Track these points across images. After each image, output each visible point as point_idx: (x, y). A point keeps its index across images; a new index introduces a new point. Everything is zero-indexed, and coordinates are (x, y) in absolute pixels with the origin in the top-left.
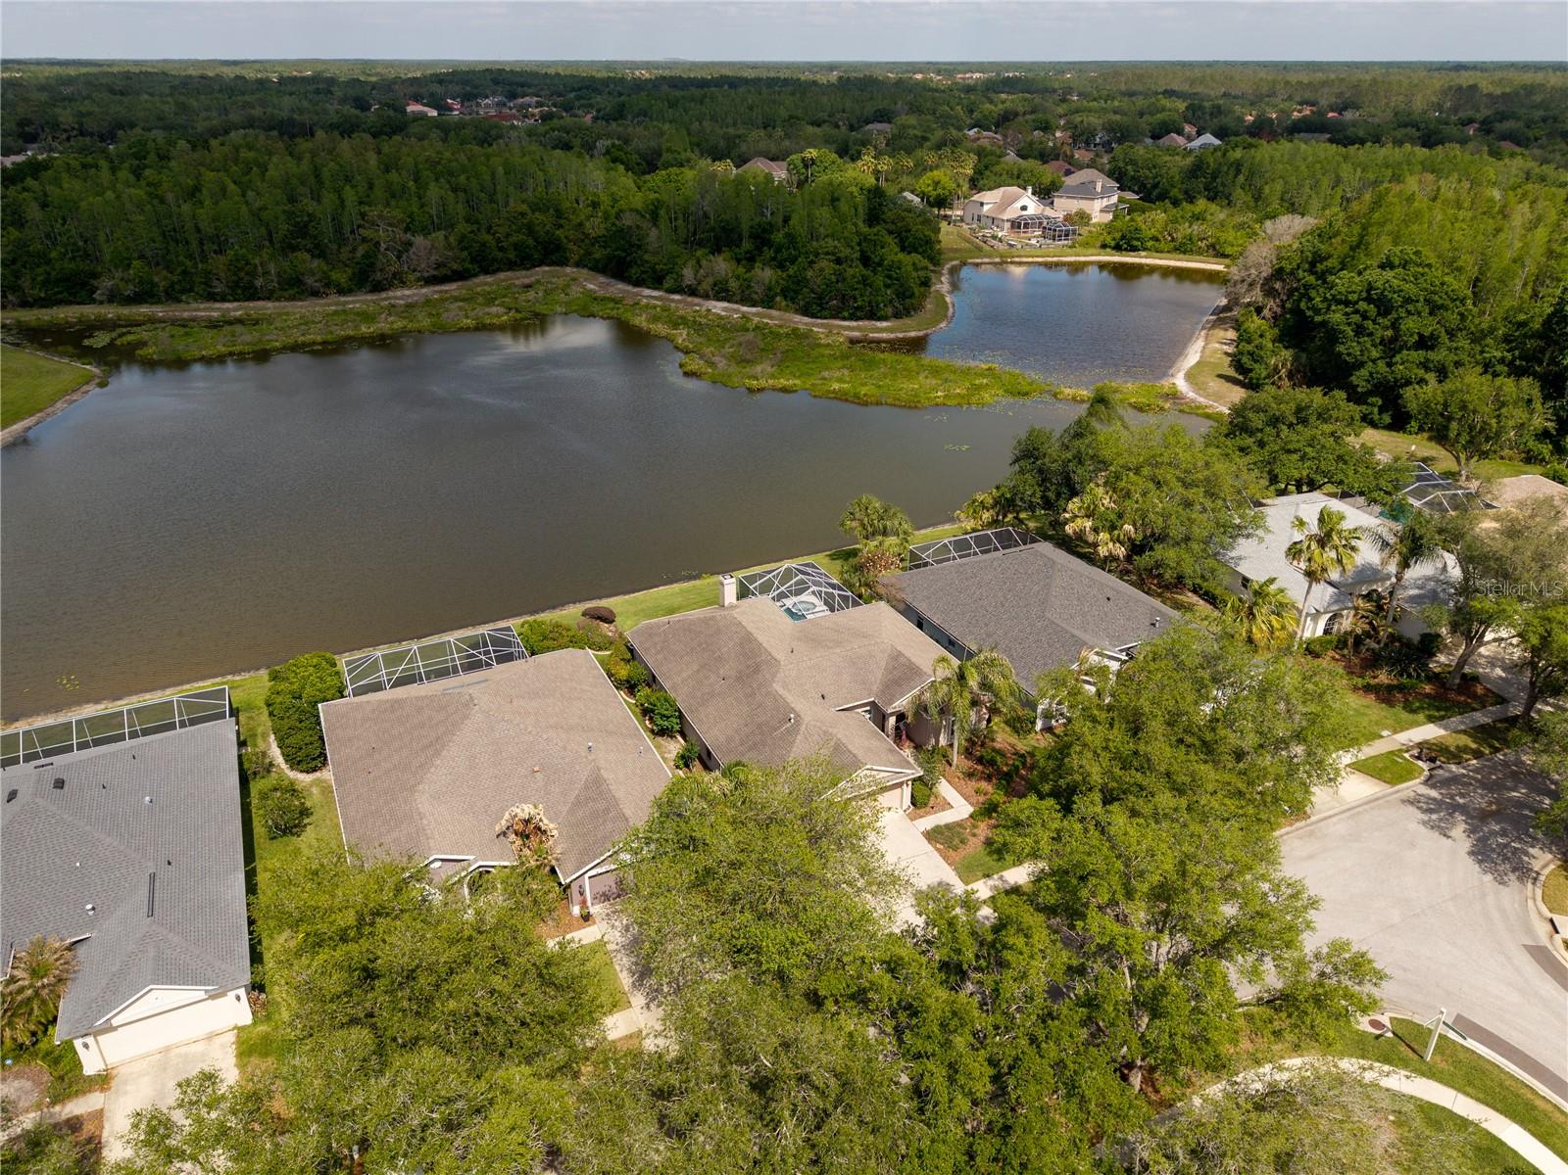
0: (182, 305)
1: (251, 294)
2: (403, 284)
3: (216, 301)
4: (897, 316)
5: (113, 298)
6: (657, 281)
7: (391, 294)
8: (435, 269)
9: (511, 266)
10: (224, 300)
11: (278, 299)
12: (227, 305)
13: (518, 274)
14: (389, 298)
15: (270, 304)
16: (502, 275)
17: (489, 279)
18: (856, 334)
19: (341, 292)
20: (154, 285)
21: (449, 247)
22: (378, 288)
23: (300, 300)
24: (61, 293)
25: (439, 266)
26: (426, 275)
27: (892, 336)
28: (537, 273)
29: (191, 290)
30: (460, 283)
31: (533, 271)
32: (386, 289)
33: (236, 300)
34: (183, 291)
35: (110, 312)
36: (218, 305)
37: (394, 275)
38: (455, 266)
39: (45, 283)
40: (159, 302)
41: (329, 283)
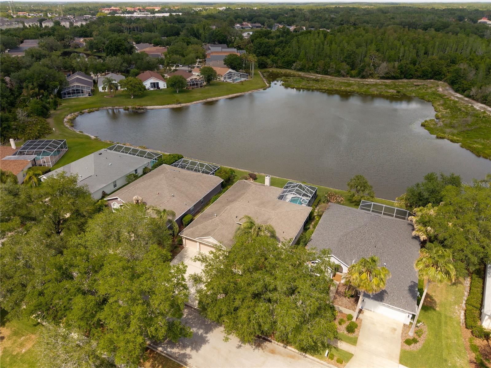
0: (309, 74)
1: (326, 73)
2: (372, 77)
3: (318, 74)
5: (295, 69)
6: (462, 92)
7: (367, 80)
8: (385, 74)
9: (418, 77)
11: (333, 76)
13: (419, 81)
14: (364, 81)
15: (329, 77)
16: (412, 80)
17: (405, 81)
19: (351, 77)
20: (305, 66)
21: (394, 67)
22: (363, 77)
23: (338, 77)
24: (285, 65)
25: (387, 73)
26: (381, 75)
28: (426, 82)
29: (313, 70)
30: (393, 80)
31: (426, 80)
32: (366, 78)
33: (322, 74)
34: (311, 69)
37: (370, 74)
38: (393, 74)
39: (283, 62)
40: (304, 72)
41: (348, 74)
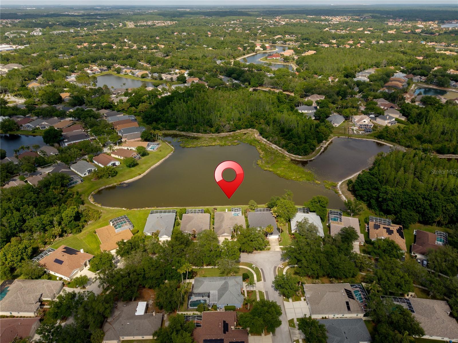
0: (188, 133)
1: (199, 132)
2: (223, 132)
4: (304, 155)
5: (179, 130)
6: (266, 138)
7: (221, 134)
9: (244, 128)
10: (194, 132)
11: (203, 134)
12: (195, 134)
15: (201, 134)
16: (242, 130)
17: (239, 131)
18: (294, 158)
19: (213, 133)
20: (185, 129)
21: (232, 126)
22: (219, 133)
23: (206, 134)
24: (171, 128)
25: (230, 129)
26: (227, 131)
27: (300, 160)
30: (233, 132)
31: (248, 129)
34: (189, 130)
35: (178, 133)
36: (193, 133)
38: (233, 129)
39: (169, 126)
40: (185, 132)
41: (211, 132)
